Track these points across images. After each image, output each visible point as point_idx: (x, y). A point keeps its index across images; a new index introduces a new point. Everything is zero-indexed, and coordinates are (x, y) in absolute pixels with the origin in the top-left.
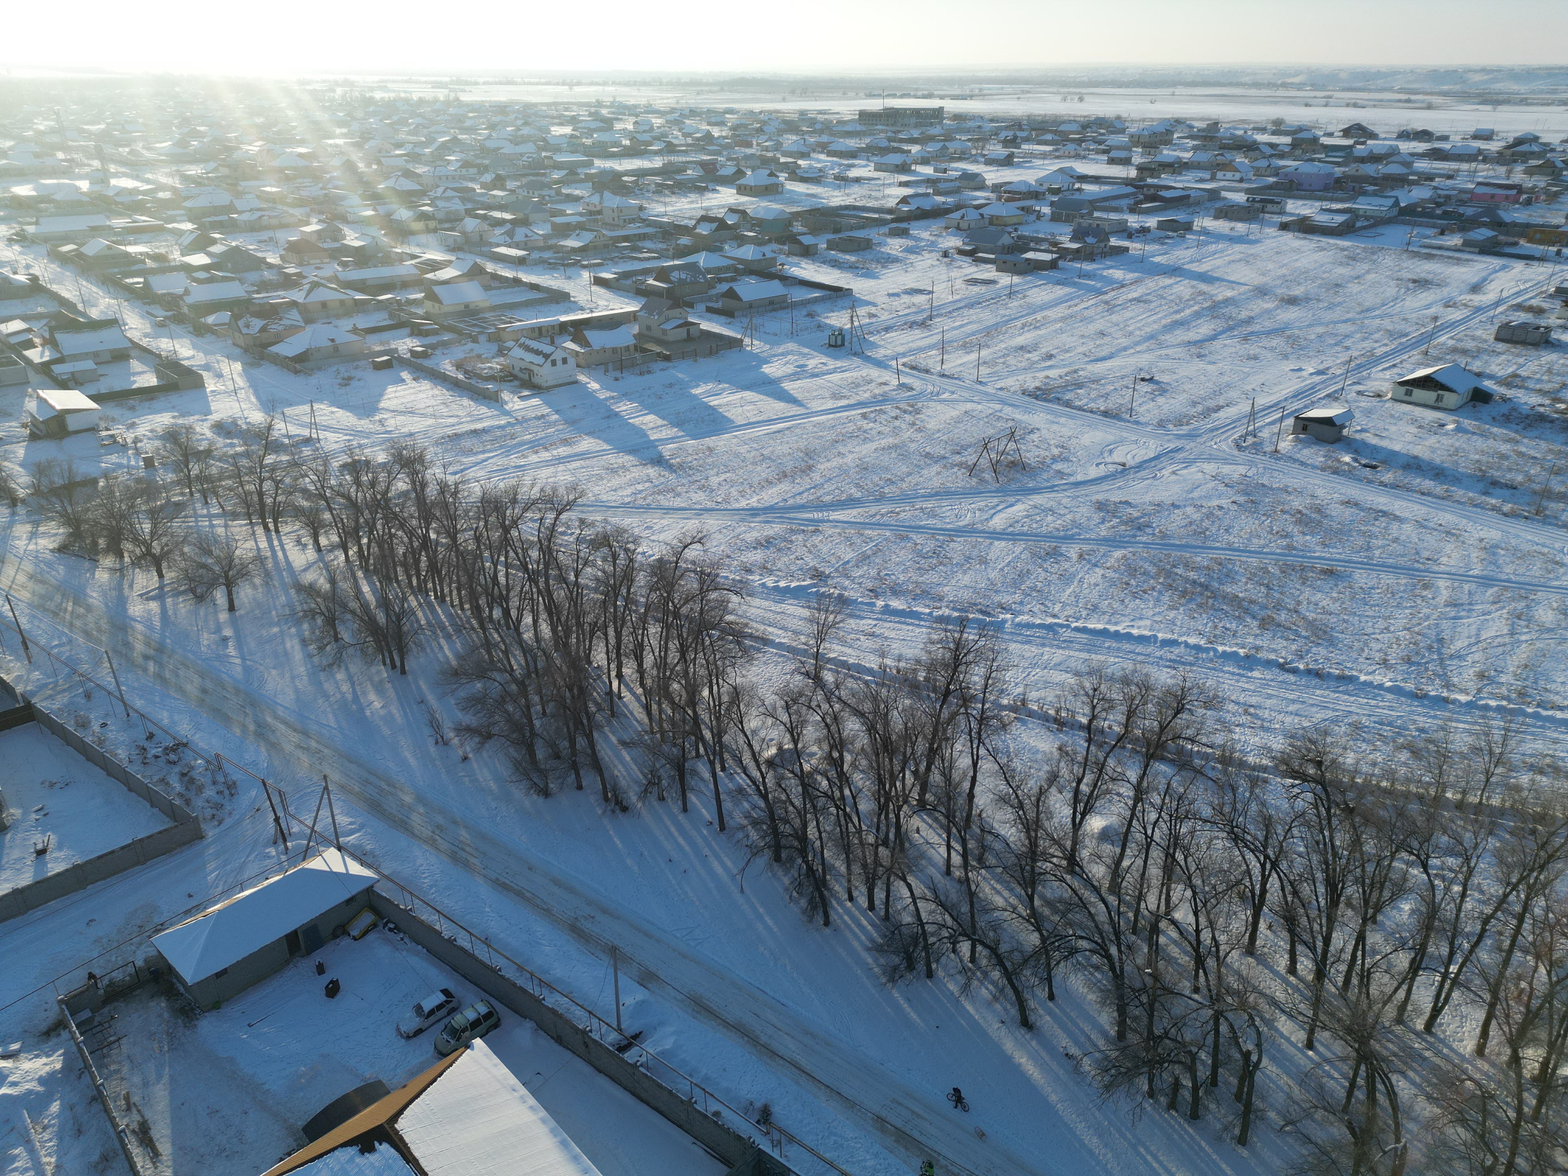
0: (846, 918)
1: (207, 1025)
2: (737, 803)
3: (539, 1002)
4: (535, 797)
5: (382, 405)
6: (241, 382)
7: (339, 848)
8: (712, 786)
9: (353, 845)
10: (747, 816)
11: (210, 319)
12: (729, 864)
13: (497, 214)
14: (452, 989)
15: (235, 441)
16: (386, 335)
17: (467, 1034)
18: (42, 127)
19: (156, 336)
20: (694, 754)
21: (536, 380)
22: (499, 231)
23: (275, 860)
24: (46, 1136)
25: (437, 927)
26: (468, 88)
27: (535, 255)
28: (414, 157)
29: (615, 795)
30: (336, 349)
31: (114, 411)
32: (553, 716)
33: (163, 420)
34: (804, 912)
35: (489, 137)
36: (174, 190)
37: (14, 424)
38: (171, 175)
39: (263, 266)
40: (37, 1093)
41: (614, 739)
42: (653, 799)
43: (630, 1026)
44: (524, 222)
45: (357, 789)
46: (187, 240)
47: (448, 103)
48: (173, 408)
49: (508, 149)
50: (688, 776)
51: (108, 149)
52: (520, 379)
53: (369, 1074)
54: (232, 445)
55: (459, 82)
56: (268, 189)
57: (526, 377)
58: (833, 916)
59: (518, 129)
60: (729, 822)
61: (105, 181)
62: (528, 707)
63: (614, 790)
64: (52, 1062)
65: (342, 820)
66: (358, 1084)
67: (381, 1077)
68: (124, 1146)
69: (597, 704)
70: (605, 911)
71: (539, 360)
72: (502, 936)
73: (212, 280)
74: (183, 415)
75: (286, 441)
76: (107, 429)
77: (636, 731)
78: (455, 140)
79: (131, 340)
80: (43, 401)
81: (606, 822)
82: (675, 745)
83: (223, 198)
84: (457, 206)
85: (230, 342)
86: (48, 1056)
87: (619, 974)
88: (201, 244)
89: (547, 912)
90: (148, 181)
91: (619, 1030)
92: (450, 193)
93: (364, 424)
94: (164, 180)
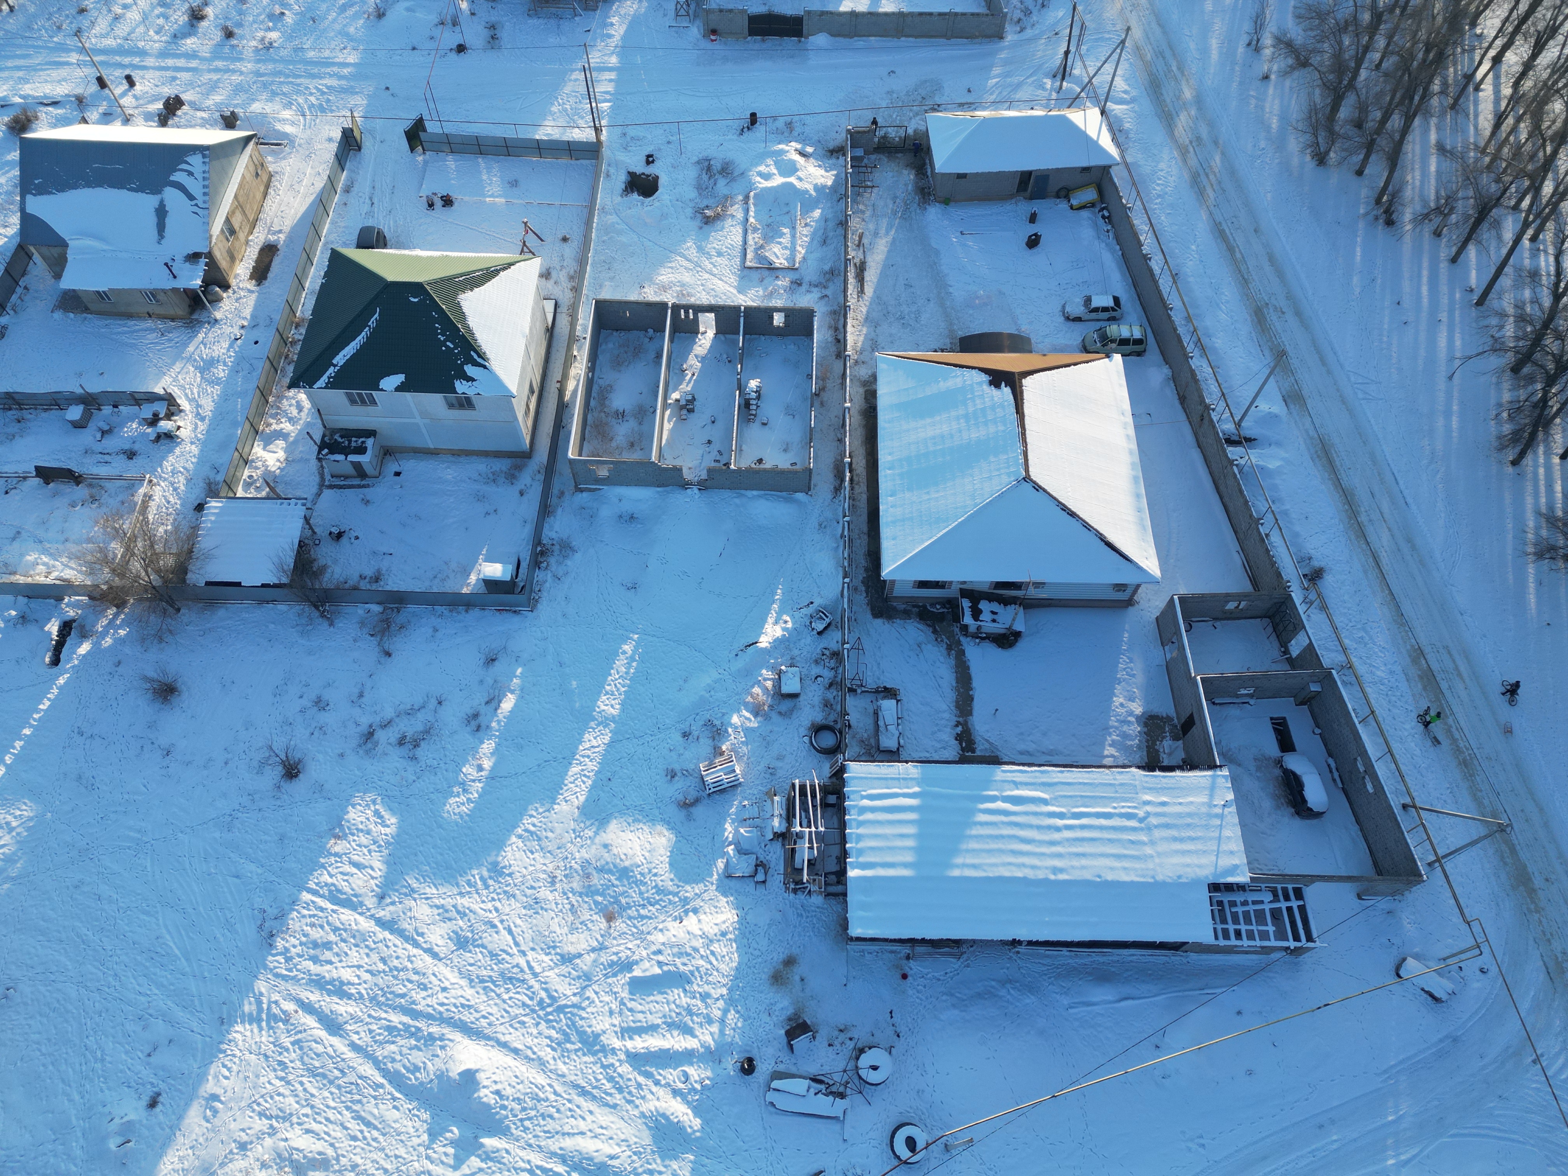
0: (1541, 471)
1: (934, 212)
2: (1518, 285)
3: (1186, 357)
4: (1308, 158)
7: (1103, 112)
8: (1504, 251)
9: (1116, 117)
10: (1519, 306)
12: (1458, 343)
14: (1123, 301)
17: (1114, 346)
20: (1513, 202)
23: (1046, 94)
24: (805, 231)
25: (1142, 238)
29: (1391, 202)
32: (1386, 75)
34: (1500, 438)
40: (810, 195)
41: (1433, 137)
42: (1427, 229)
43: (1249, 428)
45: (1149, 57)
50: (1485, 226)
53: (1025, 328)
58: (1528, 460)
60: (1493, 300)
62: (1367, 49)
63: (1394, 196)
64: (826, 178)
65: (1120, 84)
66: (1013, 331)
67: (1032, 336)
68: (846, 272)
69: (1445, 84)
70: (1298, 313)
72: (1191, 279)
77: (1466, 141)
81: (1361, 225)
82: (1498, 180)
86: (826, 171)
87: (1272, 379)
89: (1244, 281)
91: (1238, 425)
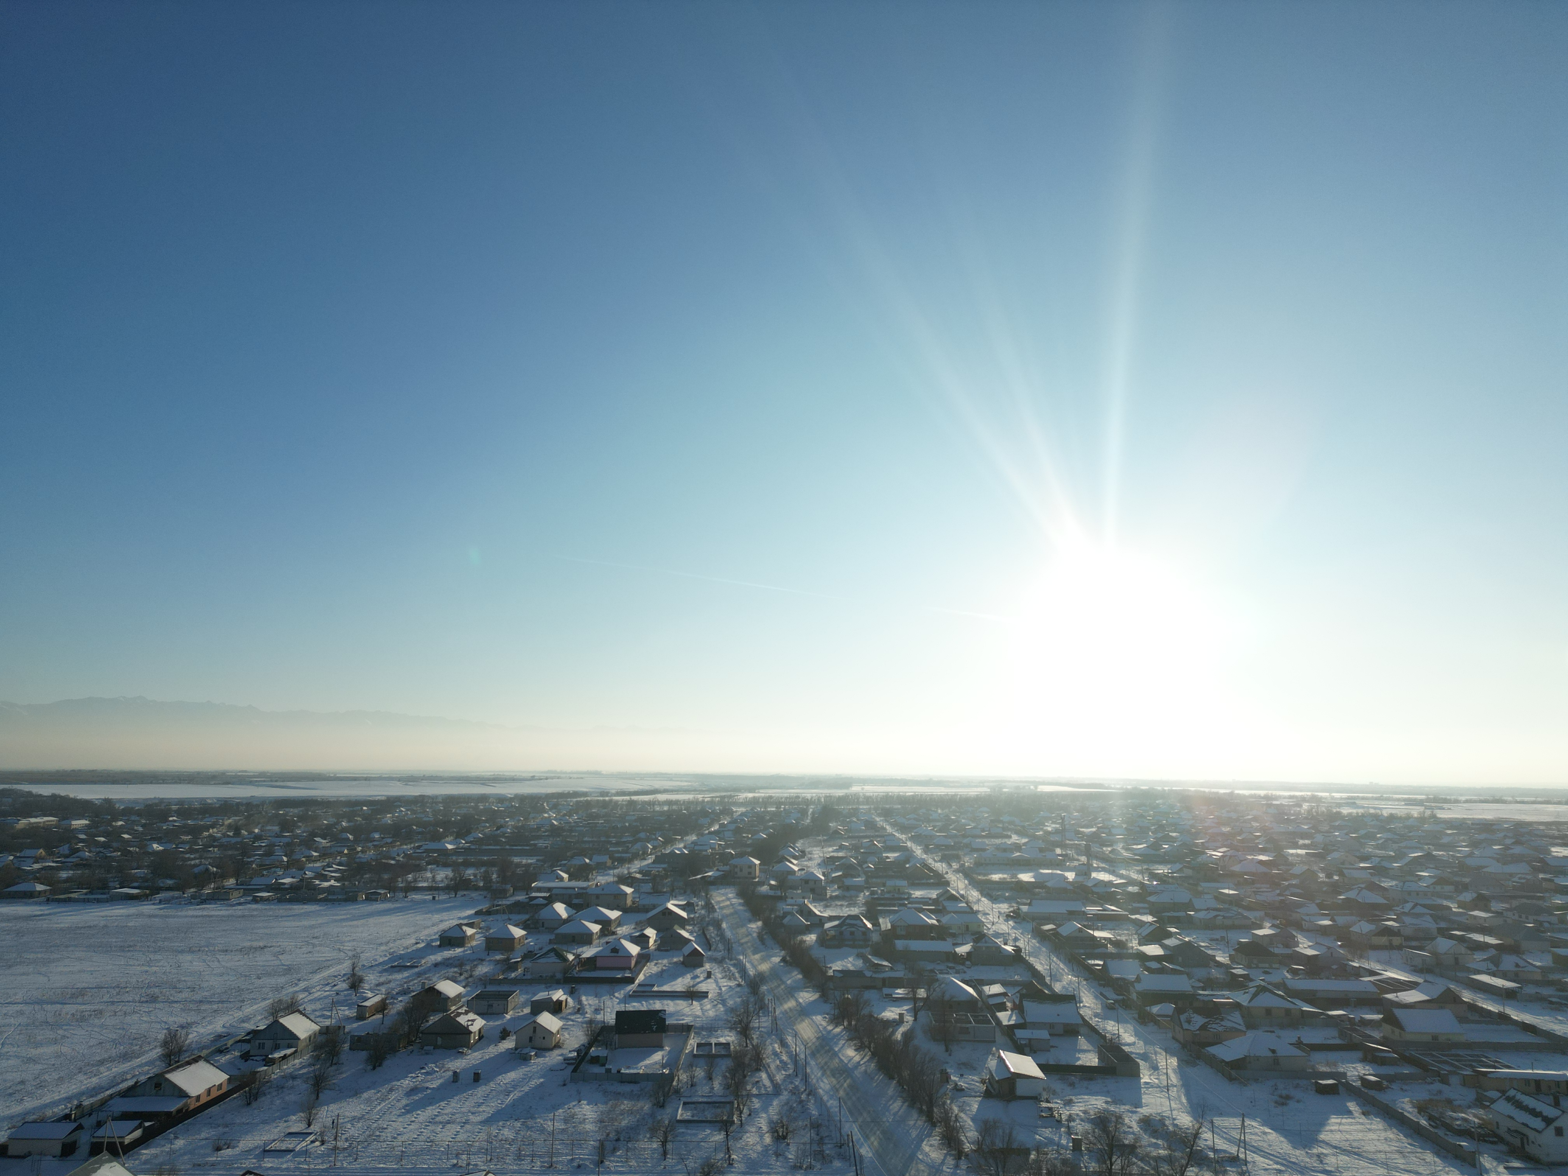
5: (1322, 1136)
6: (1174, 1079)
11: (1155, 1009)
13: (1478, 937)
15: (1160, 1142)
16: (1332, 1056)
18: (1049, 829)
19: (1105, 1018)
21: (1531, 1149)
22: (1479, 956)
26: (1446, 806)
27: (1531, 990)
28: (1380, 870)
30: (1276, 1061)
31: (1058, 1086)
33: (1097, 1103)
35: (1470, 855)
36: (1142, 885)
37: (975, 1078)
38: (1141, 872)
39: (1212, 964)
44: (1514, 949)
46: (1146, 931)
47: (1422, 819)
48: (1106, 1093)
49: (1494, 868)
51: (1095, 848)
52: (1507, 1144)
54: (1156, 1146)
55: (1436, 800)
56: (1226, 891)
57: (1517, 1142)
59: (1507, 848)
61: (1087, 874)
71: (1538, 1123)
73: (1162, 971)
74: (1115, 1102)
75: (1211, 1155)
76: (1048, 1102)
78: (1429, 856)
79: (1082, 1018)
80: (1001, 1061)
83: (1183, 896)
84: (1428, 923)
85: (1170, 1035)
88: (1156, 936)
90: (1121, 876)
92: (1419, 910)
93: (1299, 1155)
94: (1135, 876)
